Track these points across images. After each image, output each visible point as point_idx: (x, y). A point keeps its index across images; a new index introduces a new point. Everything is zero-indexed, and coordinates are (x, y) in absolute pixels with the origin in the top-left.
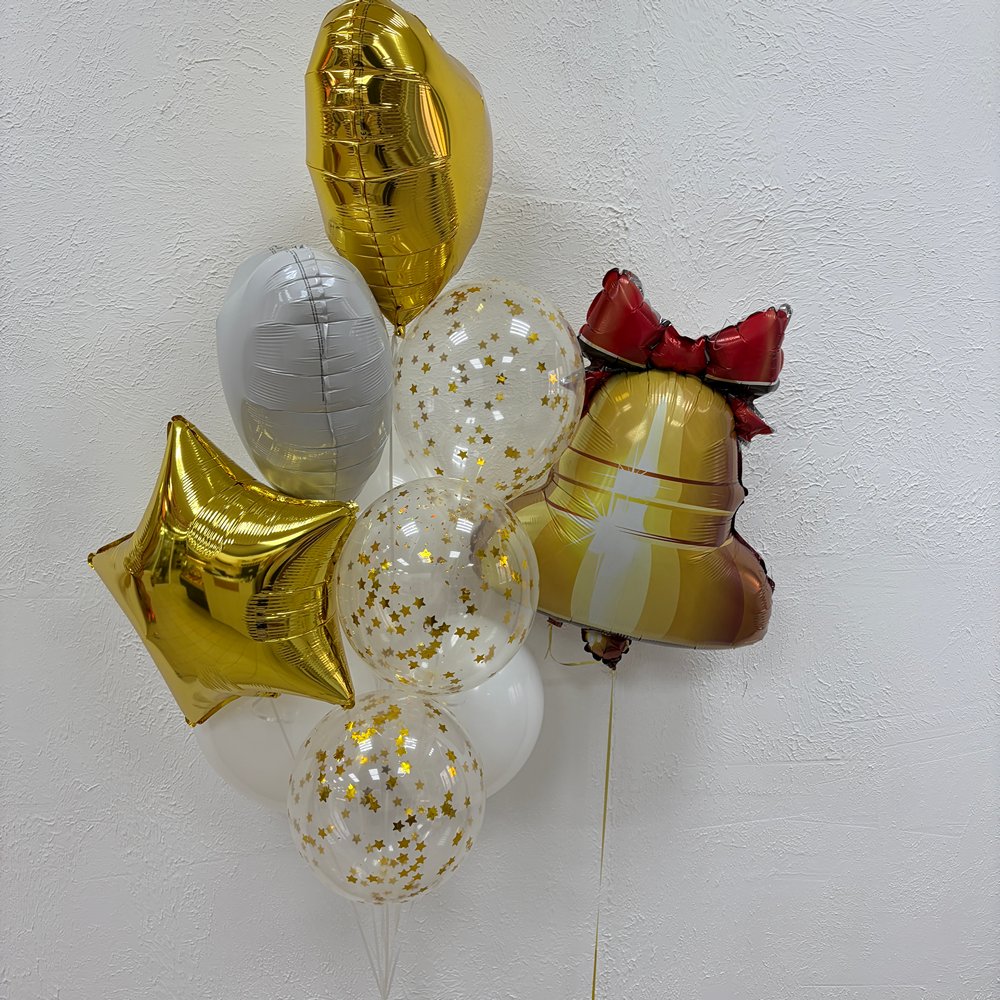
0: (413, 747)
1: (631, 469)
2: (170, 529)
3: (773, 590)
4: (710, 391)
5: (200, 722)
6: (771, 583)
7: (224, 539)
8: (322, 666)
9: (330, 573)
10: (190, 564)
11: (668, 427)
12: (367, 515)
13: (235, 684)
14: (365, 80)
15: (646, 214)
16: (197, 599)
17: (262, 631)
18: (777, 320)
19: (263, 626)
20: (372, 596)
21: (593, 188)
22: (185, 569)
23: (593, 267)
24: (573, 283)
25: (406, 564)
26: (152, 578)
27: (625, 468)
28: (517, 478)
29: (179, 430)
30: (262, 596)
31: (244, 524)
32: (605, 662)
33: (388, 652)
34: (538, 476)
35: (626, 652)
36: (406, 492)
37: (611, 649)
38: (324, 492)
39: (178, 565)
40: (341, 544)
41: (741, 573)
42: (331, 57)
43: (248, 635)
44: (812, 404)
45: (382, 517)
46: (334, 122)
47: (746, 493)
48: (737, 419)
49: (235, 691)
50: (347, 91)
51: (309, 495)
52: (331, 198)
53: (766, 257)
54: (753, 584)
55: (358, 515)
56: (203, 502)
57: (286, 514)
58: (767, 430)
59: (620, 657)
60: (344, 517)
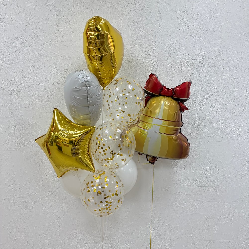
0: (108, 181)
1: (156, 118)
2: (54, 133)
3: (190, 146)
4: (174, 100)
5: (60, 177)
6: (190, 144)
7: (66, 135)
8: (88, 163)
9: (89, 142)
10: (58, 141)
11: (164, 109)
12: (97, 129)
13: (69, 167)
14: (96, 34)
15: (159, 61)
16: (60, 149)
17: (75, 155)
18: (189, 84)
19: (75, 154)
20: (99, 146)
21: (147, 55)
22: (57, 142)
23: (147, 73)
24: (142, 77)
25: (106, 140)
26: (50, 144)
27: (155, 118)
28: (130, 120)
29: (56, 111)
30: (74, 147)
31: (71, 131)
32: (152, 163)
33: (102, 160)
34: (135, 120)
35: (156, 161)
36: (106, 124)
37: (153, 160)
38: (88, 124)
39: (55, 141)
40: (92, 135)
41: (182, 142)
42: (89, 29)
43: (72, 156)
44: (198, 103)
45: (101, 129)
46: (89, 43)
47: (183, 123)
48: (180, 107)
49: (69, 169)
50: (92, 37)
51: (85, 125)
52: (89, 60)
53: (186, 70)
54: (185, 144)
55: (95, 129)
56: (61, 127)
57: (80, 129)
58: (187, 109)
59: (155, 162)
60: (92, 129)
